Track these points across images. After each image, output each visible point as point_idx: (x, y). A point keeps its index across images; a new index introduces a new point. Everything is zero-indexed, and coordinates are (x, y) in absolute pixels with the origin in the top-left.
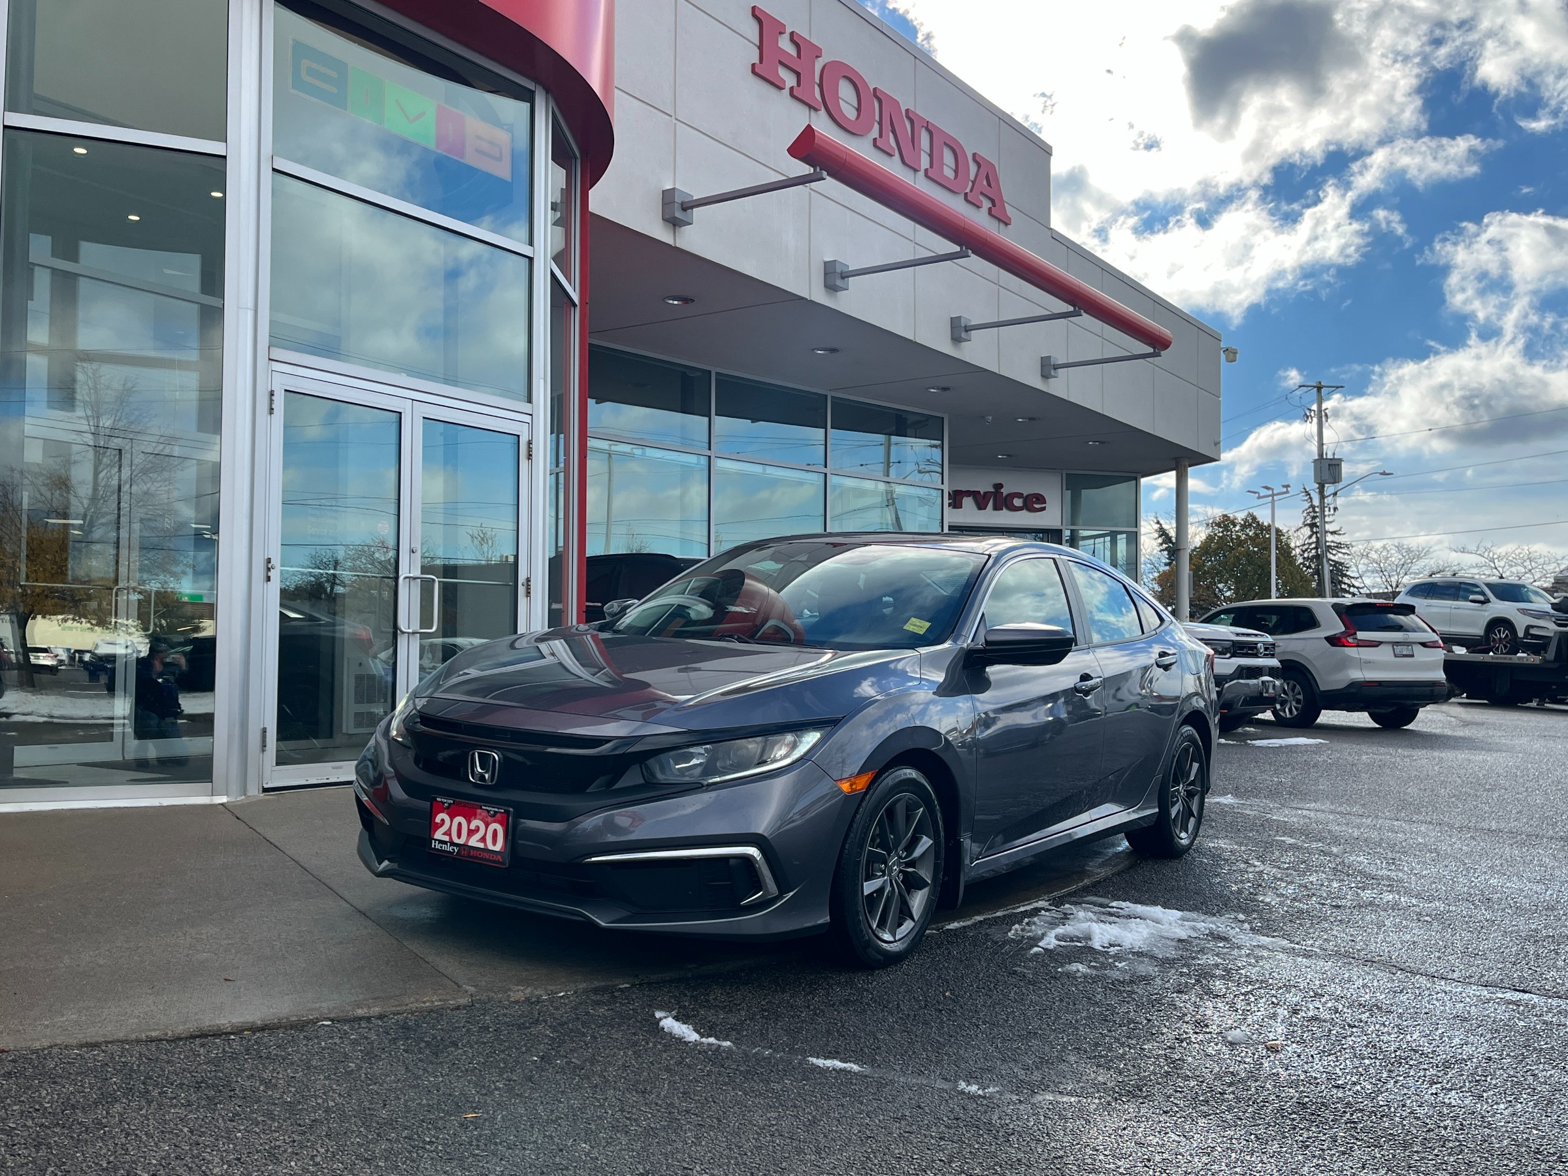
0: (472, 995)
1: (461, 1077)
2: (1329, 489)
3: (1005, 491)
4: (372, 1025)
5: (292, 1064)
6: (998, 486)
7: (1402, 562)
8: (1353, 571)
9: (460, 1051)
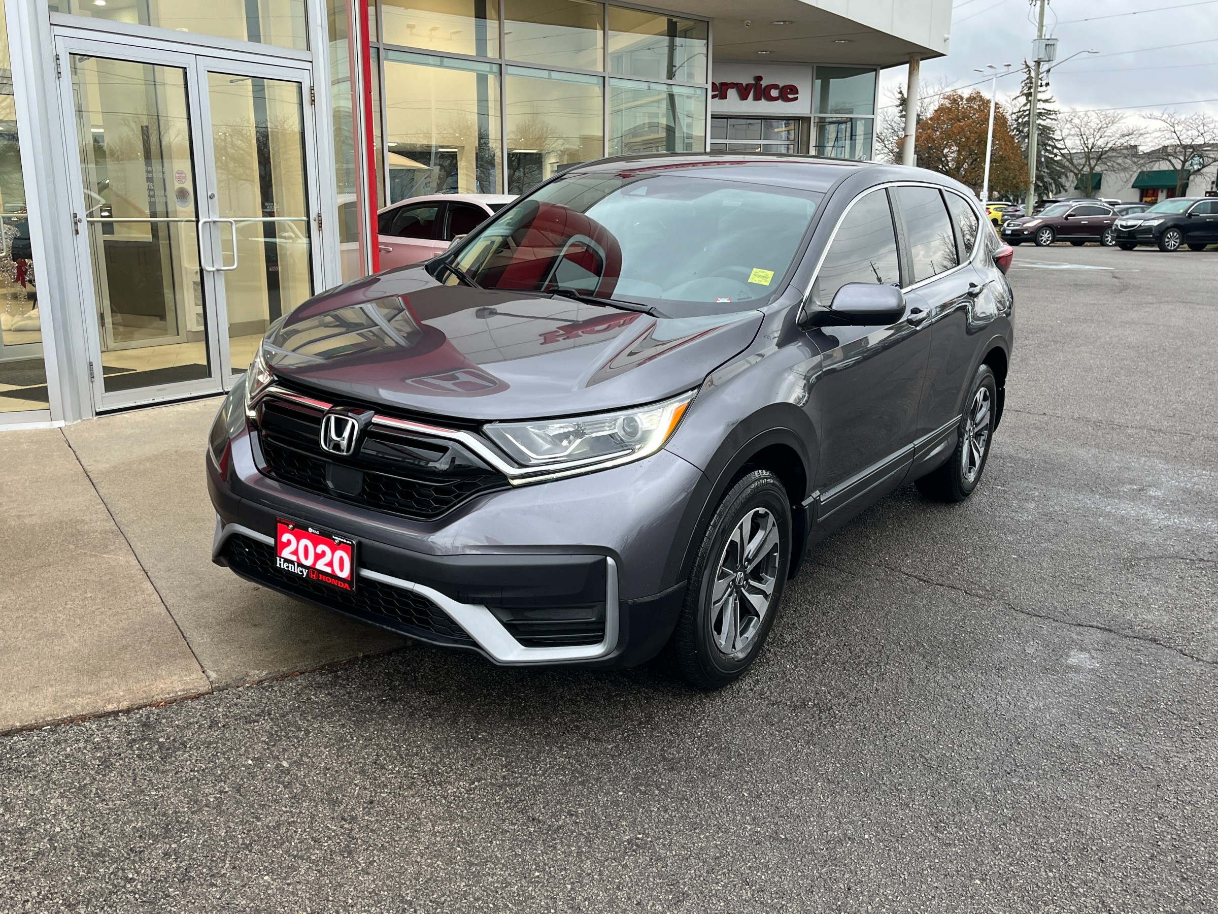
0: (212, 683)
1: (180, 789)
2: (1044, 67)
3: (764, 83)
4: (118, 723)
5: (35, 777)
6: (759, 79)
7: (1099, 127)
8: (1058, 135)
9: (186, 755)
